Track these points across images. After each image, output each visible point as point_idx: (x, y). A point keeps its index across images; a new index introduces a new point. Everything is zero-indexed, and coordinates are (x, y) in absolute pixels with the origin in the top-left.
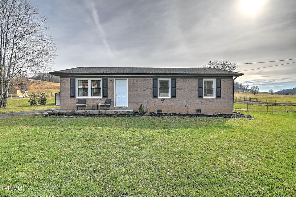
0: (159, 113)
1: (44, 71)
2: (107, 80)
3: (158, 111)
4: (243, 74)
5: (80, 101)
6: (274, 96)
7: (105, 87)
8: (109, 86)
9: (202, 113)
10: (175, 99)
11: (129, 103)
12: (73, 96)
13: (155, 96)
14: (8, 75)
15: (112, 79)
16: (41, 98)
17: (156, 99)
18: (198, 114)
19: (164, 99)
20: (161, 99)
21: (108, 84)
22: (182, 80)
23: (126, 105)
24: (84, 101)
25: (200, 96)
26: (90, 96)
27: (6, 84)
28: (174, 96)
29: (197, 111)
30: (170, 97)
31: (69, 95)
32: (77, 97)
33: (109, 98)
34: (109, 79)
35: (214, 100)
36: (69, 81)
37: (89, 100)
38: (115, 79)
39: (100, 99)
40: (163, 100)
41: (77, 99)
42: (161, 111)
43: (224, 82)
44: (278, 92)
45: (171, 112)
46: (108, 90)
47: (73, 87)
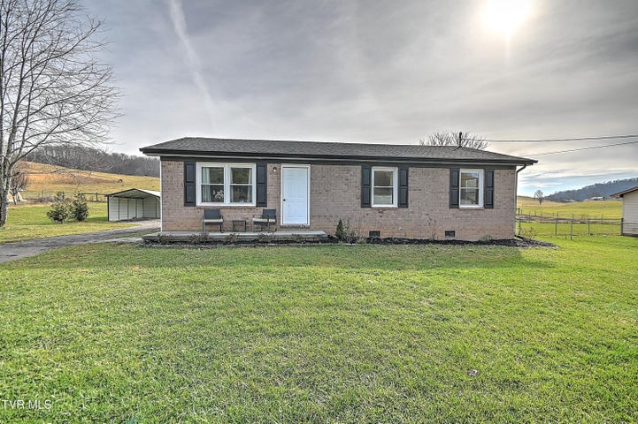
0: (374, 238)
1: (89, 143)
2: (266, 167)
3: (371, 233)
4: (536, 162)
5: (209, 213)
6: (545, 204)
7: (262, 184)
8: (270, 181)
9: (457, 237)
10: (405, 210)
11: (312, 217)
12: (190, 201)
13: (366, 203)
14: (9, 151)
15: (276, 165)
16: (76, 204)
17: (366, 209)
18: (451, 240)
19: (384, 209)
20: (378, 209)
21: (269, 176)
22: (419, 170)
23: (305, 221)
24: (216, 213)
25: (454, 204)
26: (227, 203)
27: (4, 172)
28: (403, 203)
29: (448, 233)
30: (395, 205)
31: (182, 200)
32: (199, 203)
33: (270, 206)
34: (270, 167)
35: (480, 212)
36: (182, 168)
37: (226, 210)
38: (283, 165)
39: (251, 208)
40: (381, 210)
41: (200, 208)
42: (378, 233)
43: (500, 176)
44: (551, 196)
45: (397, 235)
46: (269, 189)
47: (189, 183)
